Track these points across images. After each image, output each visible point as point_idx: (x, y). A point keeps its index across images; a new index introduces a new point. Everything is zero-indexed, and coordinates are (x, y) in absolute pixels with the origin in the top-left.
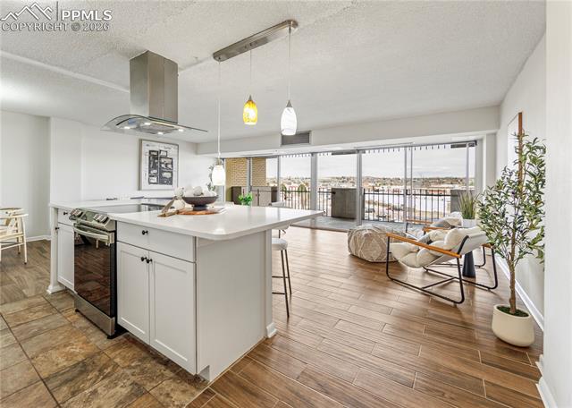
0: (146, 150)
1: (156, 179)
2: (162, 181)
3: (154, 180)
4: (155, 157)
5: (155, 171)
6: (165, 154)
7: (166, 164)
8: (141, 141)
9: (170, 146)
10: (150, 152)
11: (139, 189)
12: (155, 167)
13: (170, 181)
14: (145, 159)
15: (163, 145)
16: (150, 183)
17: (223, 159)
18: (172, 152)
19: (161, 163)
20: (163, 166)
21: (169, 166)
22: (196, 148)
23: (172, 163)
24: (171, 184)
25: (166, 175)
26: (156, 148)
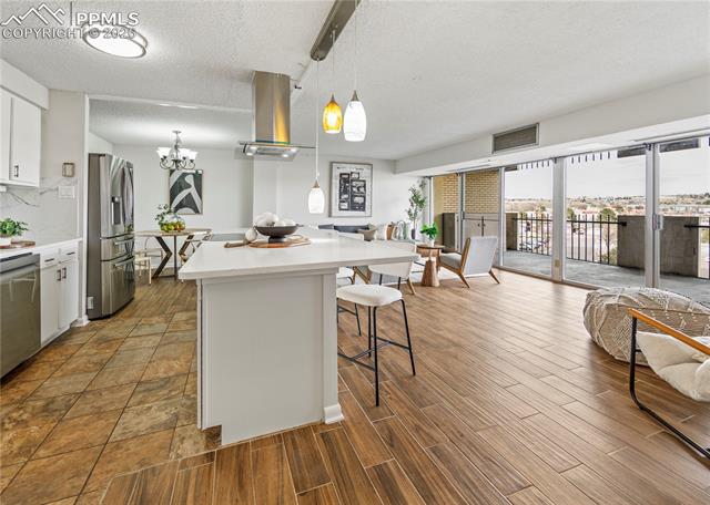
0: (336, 173)
1: (346, 204)
2: (353, 207)
3: (345, 206)
4: (346, 180)
5: (346, 196)
6: (357, 176)
7: (358, 188)
8: (332, 163)
9: (362, 166)
10: (341, 175)
11: (330, 216)
12: (345, 192)
13: (362, 207)
14: (336, 183)
15: (353, 166)
16: (341, 209)
17: (430, 178)
18: (365, 173)
19: (352, 186)
20: (355, 189)
21: (362, 190)
22: (394, 166)
23: (364, 186)
24: (364, 210)
25: (358, 200)
26: (348, 170)
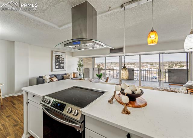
0: (54, 55)
1: (58, 66)
2: (61, 67)
3: (57, 67)
4: (57, 58)
5: (58, 64)
6: (61, 57)
7: (62, 61)
8: (52, 51)
9: (63, 53)
10: (56, 56)
11: (52, 71)
12: (58, 62)
13: (63, 67)
14: (54, 58)
15: (60, 53)
16: (56, 68)
18: (64, 56)
19: (60, 60)
20: (61, 61)
21: (63, 61)
22: (72, 54)
23: (64, 60)
24: (64, 68)
25: (62, 65)
26: (58, 54)
